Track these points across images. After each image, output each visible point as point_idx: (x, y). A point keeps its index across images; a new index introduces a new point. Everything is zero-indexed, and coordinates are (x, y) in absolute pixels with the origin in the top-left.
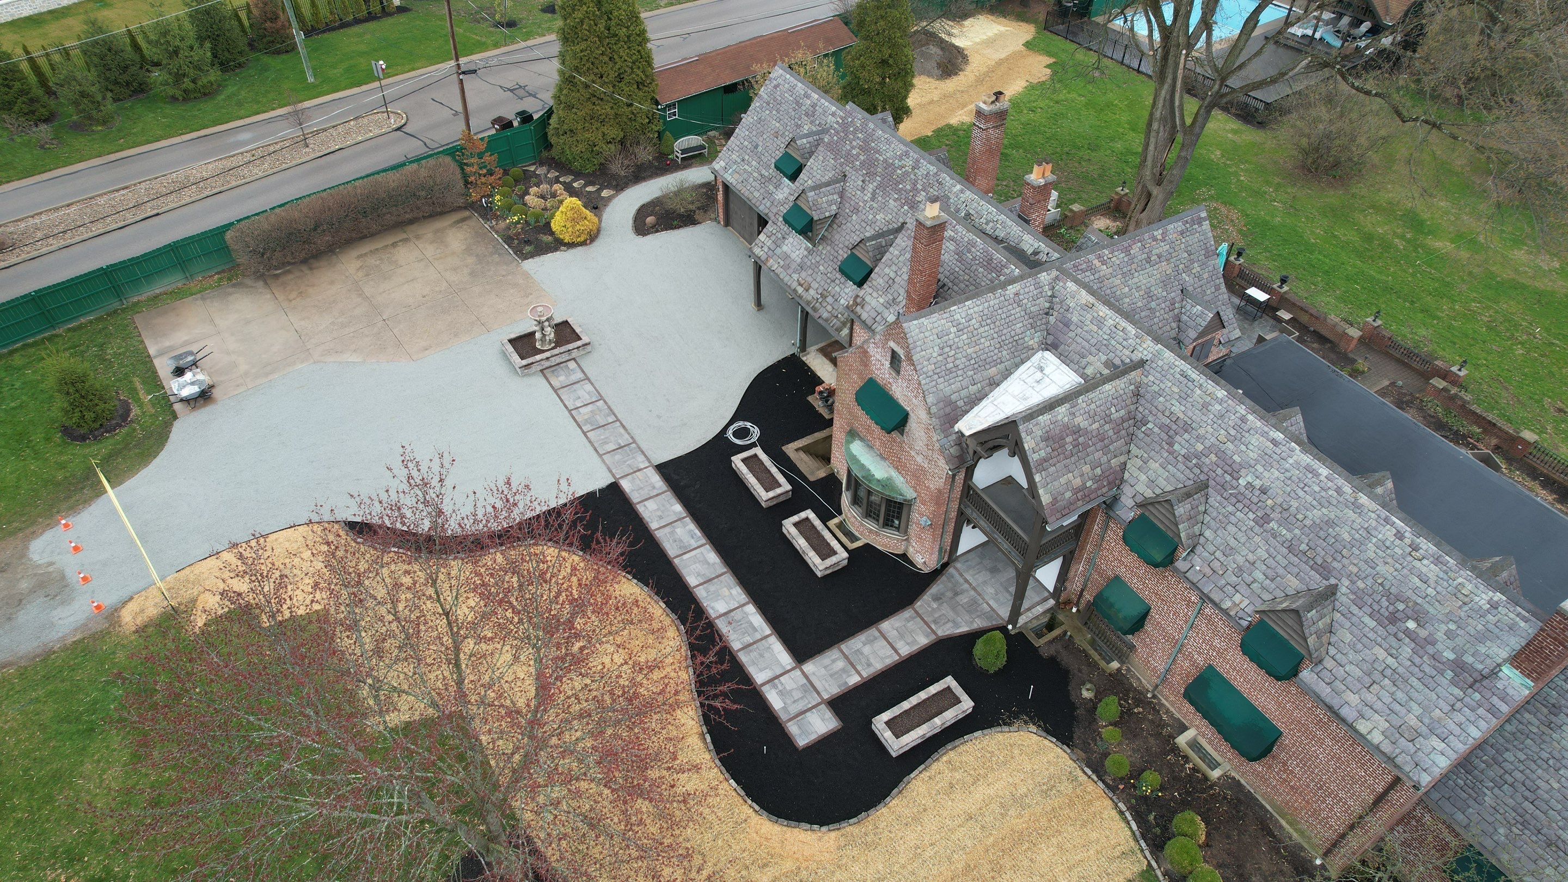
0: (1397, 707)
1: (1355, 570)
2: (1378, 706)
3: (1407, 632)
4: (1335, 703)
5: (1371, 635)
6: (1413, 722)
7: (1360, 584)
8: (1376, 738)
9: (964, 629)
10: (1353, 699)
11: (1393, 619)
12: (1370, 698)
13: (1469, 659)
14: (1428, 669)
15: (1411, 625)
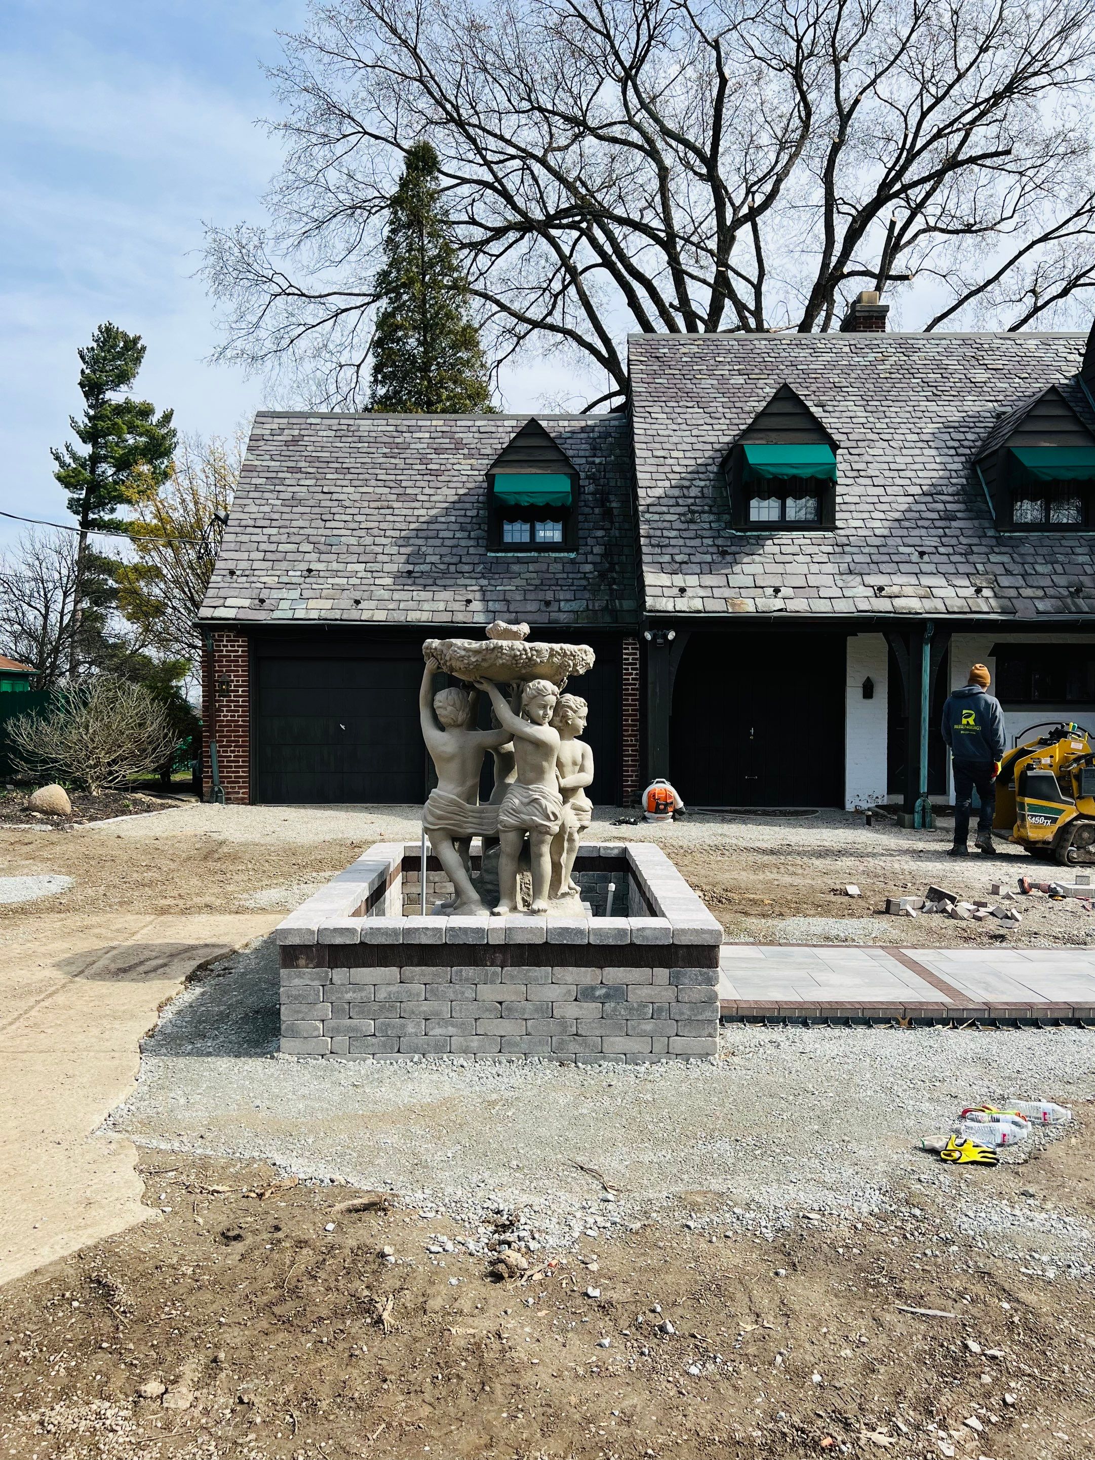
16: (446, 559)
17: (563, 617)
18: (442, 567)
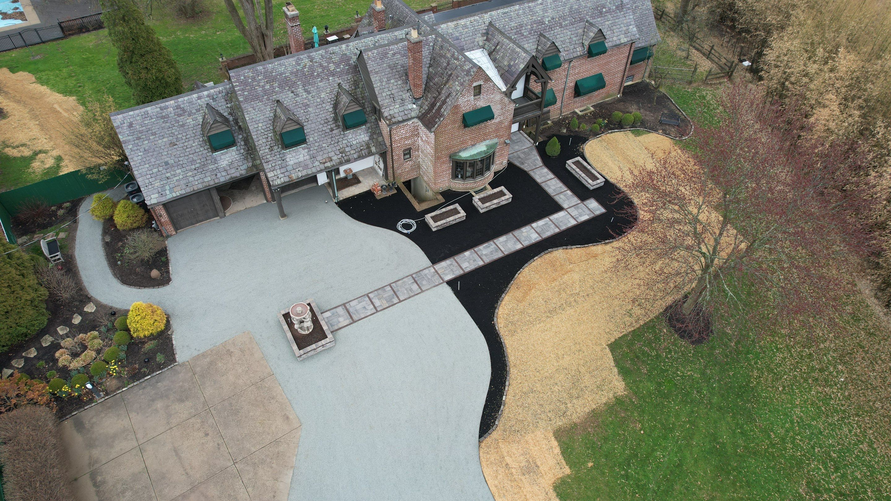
0: (620, 29)
1: (585, 12)
2: (619, 33)
3: (606, 12)
4: (614, 43)
5: (602, 21)
6: (624, 28)
7: (590, 14)
8: (626, 40)
9: (538, 158)
10: (615, 38)
11: (601, 13)
12: (616, 34)
13: (617, 4)
14: (615, 15)
15: (604, 10)
16: (202, 160)
17: (243, 172)
18: (202, 163)
